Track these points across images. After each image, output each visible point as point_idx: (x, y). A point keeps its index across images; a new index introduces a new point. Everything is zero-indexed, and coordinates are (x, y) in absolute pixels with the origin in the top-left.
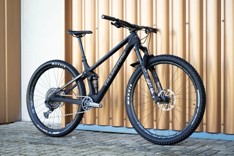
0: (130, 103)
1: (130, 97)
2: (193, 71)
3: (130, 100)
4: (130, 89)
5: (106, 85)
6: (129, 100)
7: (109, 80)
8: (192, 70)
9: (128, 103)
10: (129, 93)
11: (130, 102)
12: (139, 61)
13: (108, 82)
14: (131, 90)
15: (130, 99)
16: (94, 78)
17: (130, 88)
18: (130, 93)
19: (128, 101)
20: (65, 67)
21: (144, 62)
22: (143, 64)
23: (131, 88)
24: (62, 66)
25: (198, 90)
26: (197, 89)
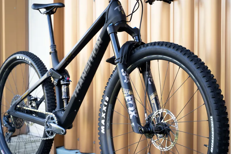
0: (105, 131)
1: (106, 119)
2: (204, 77)
3: (105, 126)
4: (105, 106)
5: (76, 95)
6: (103, 126)
7: (79, 87)
8: (202, 73)
9: (103, 131)
10: (104, 112)
11: (105, 129)
12: (115, 56)
13: (78, 91)
14: (107, 106)
15: (105, 122)
16: (62, 82)
17: (106, 104)
18: (106, 113)
19: (103, 128)
20: (30, 62)
21: (122, 57)
22: (120, 60)
23: (108, 104)
24: (27, 61)
25: (211, 117)
26: (211, 115)
